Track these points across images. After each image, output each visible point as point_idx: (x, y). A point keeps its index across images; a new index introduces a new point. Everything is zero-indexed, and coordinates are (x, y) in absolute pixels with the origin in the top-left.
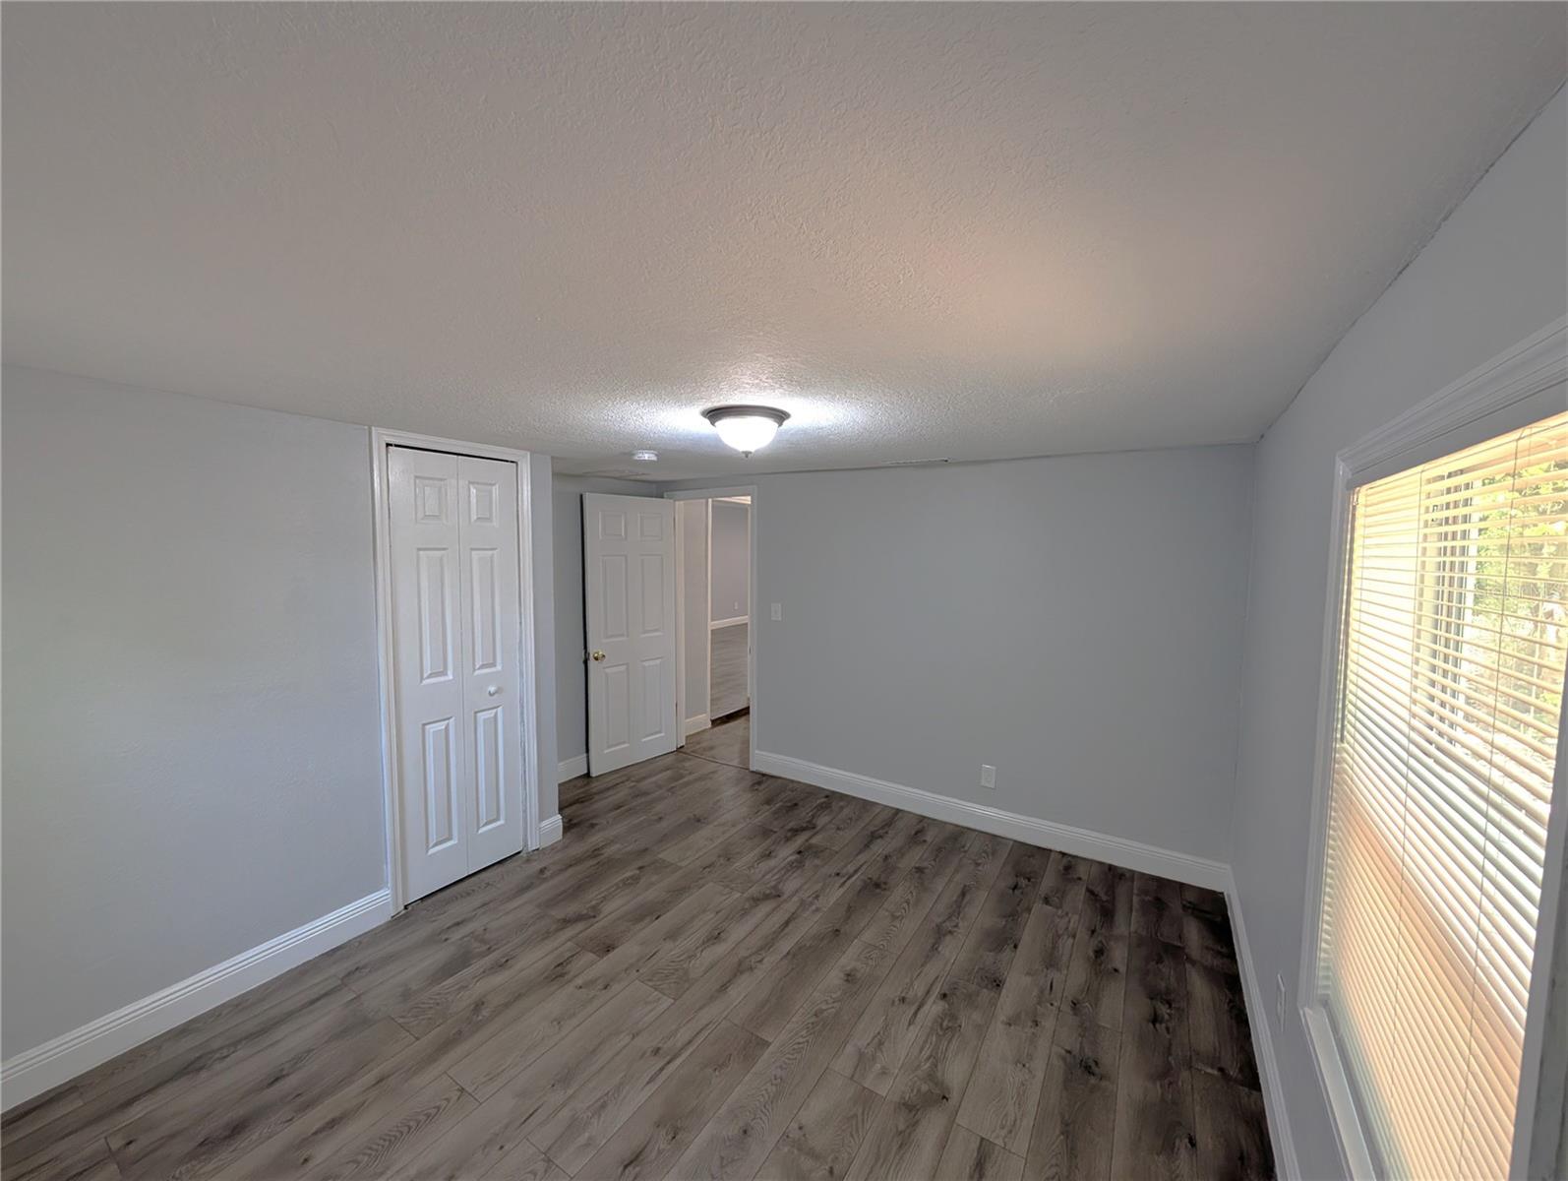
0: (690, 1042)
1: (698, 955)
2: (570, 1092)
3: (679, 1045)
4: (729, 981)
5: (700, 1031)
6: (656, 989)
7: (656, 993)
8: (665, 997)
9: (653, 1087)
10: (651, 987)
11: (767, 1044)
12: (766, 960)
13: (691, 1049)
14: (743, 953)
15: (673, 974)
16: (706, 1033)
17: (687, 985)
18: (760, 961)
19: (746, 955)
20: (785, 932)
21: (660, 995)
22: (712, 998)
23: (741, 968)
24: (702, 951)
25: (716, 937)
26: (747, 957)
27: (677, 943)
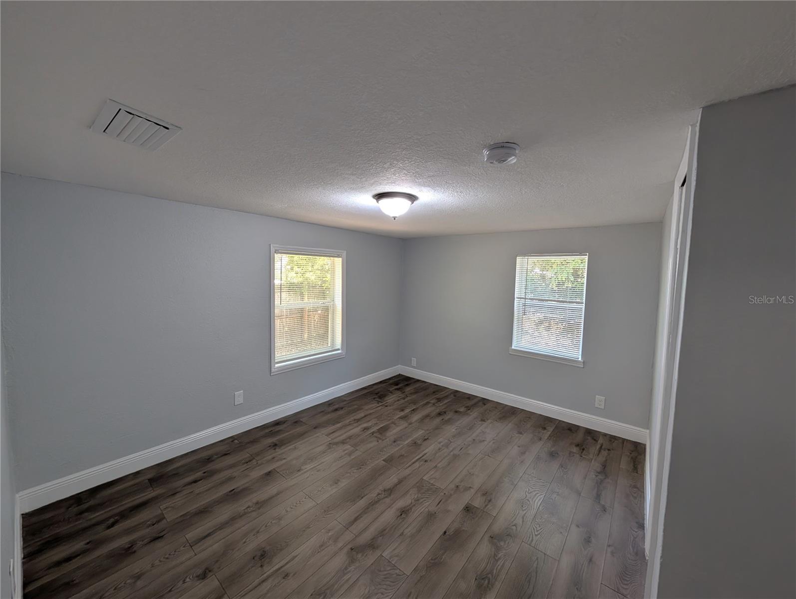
0: (414, 463)
1: (413, 501)
2: (452, 453)
3: (417, 463)
4: (397, 485)
5: (410, 466)
6: (432, 484)
7: (431, 482)
8: (427, 480)
9: (425, 452)
10: (435, 485)
11: (383, 460)
12: (376, 495)
13: (413, 460)
14: (388, 500)
15: (426, 491)
16: (408, 465)
17: (418, 485)
18: (379, 494)
19: (386, 499)
20: (358, 514)
21: (429, 481)
22: (405, 478)
23: (390, 491)
24: (411, 503)
25: (404, 512)
26: (386, 497)
27: (427, 510)
